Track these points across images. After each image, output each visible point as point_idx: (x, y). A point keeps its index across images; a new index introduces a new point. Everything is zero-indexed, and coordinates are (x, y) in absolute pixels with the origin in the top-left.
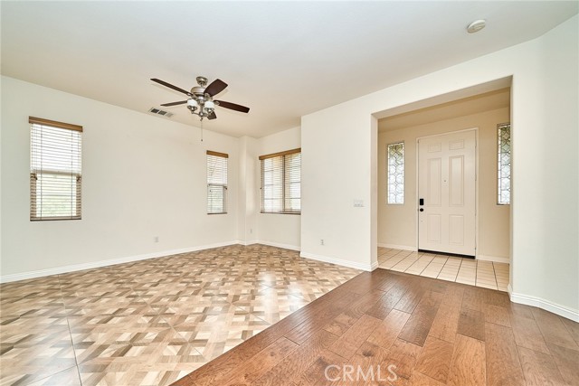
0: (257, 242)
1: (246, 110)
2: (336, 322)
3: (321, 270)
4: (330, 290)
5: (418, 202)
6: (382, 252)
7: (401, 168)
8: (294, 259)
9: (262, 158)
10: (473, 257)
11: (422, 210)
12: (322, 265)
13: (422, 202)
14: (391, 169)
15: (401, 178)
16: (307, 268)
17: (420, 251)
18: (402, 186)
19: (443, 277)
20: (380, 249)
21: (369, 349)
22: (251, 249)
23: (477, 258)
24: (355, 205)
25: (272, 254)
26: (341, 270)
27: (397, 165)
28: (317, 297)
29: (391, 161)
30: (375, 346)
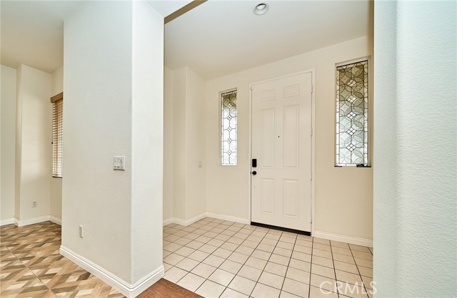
5: (250, 163)
7: (234, 122)
10: (308, 234)
11: (254, 173)
13: (254, 163)
14: (226, 123)
15: (234, 135)
17: (253, 224)
18: (234, 144)
23: (312, 235)
27: (230, 118)
29: (226, 113)
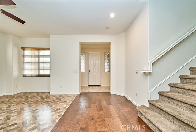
0: (21, 92)
1: (23, 22)
2: (79, 114)
3: (62, 98)
4: (70, 104)
5: (88, 71)
6: (82, 88)
7: (84, 61)
8: (48, 96)
9: (23, 49)
10: (100, 85)
11: (89, 74)
12: (61, 96)
13: (89, 71)
14: (81, 61)
15: (84, 64)
16: (56, 98)
17: (89, 86)
18: (84, 66)
19: (97, 92)
20: (81, 87)
21: (92, 117)
22: (18, 96)
24: (74, 72)
25: (33, 96)
26: (70, 96)
28: (67, 108)
29: (81, 58)
30: (93, 116)
